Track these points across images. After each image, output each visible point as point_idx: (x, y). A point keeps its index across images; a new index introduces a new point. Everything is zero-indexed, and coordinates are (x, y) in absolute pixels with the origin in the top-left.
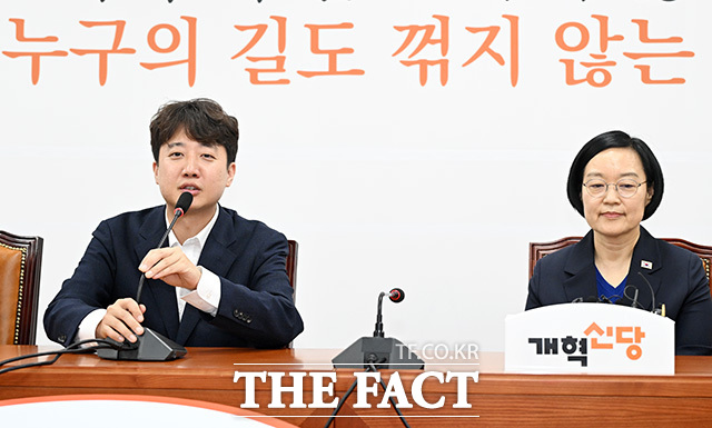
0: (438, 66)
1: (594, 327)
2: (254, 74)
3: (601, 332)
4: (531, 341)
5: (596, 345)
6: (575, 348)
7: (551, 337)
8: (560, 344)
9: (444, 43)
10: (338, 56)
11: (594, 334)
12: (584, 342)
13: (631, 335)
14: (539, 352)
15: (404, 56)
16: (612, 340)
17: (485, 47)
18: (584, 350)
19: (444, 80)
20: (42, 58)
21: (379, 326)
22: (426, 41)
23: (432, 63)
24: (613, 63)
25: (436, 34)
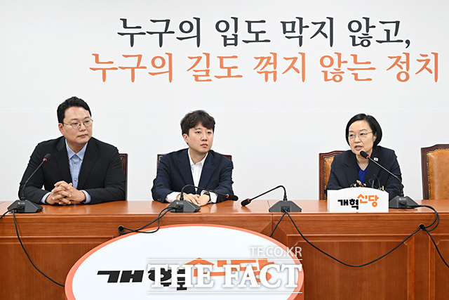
0: (272, 74)
1: (361, 196)
2: (196, 77)
3: (363, 197)
4: (339, 201)
5: (361, 202)
6: (354, 203)
7: (346, 199)
8: (349, 202)
9: (275, 64)
10: (232, 70)
11: (361, 198)
12: (357, 200)
13: (374, 198)
14: (342, 204)
15: (259, 69)
16: (367, 200)
17: (291, 66)
18: (357, 204)
19: (275, 80)
20: (107, 71)
21: (285, 196)
22: (268, 63)
23: (270, 72)
24: (343, 73)
25: (272, 61)
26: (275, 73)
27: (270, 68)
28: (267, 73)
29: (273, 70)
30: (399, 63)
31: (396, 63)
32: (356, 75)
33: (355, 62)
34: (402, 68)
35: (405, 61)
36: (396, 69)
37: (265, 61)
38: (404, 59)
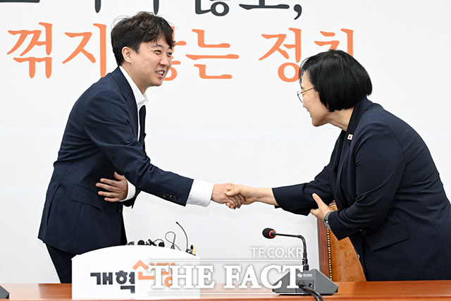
0: (44, 62)
1: (140, 263)
4: (92, 274)
5: (142, 277)
6: (126, 279)
7: (107, 272)
8: (115, 277)
9: (48, 44)
11: (140, 269)
12: (132, 275)
14: (99, 283)
15: (17, 54)
17: (80, 49)
18: (132, 281)
19: (48, 73)
22: (35, 42)
23: (40, 60)
24: (178, 63)
25: (42, 38)
26: (48, 61)
27: (39, 52)
28: (32, 61)
29: (45, 55)
30: (282, 47)
31: (276, 48)
32: (202, 68)
33: (201, 43)
34: (287, 57)
35: (293, 43)
36: (277, 59)
37: (29, 38)
38: (290, 39)
